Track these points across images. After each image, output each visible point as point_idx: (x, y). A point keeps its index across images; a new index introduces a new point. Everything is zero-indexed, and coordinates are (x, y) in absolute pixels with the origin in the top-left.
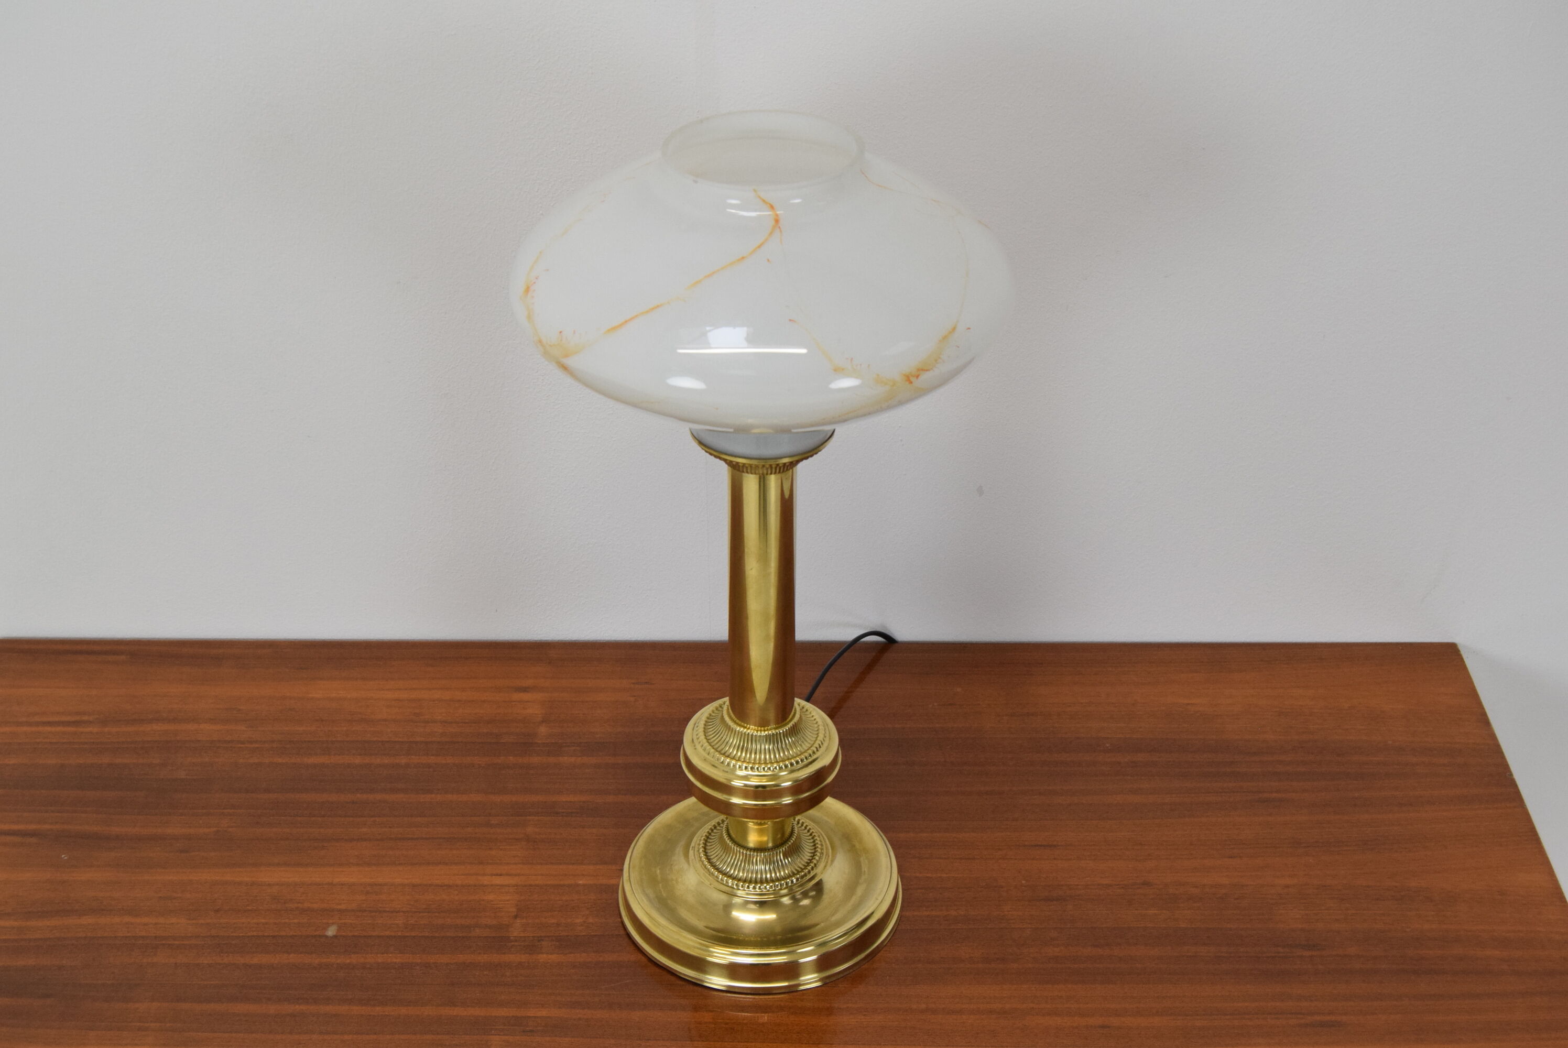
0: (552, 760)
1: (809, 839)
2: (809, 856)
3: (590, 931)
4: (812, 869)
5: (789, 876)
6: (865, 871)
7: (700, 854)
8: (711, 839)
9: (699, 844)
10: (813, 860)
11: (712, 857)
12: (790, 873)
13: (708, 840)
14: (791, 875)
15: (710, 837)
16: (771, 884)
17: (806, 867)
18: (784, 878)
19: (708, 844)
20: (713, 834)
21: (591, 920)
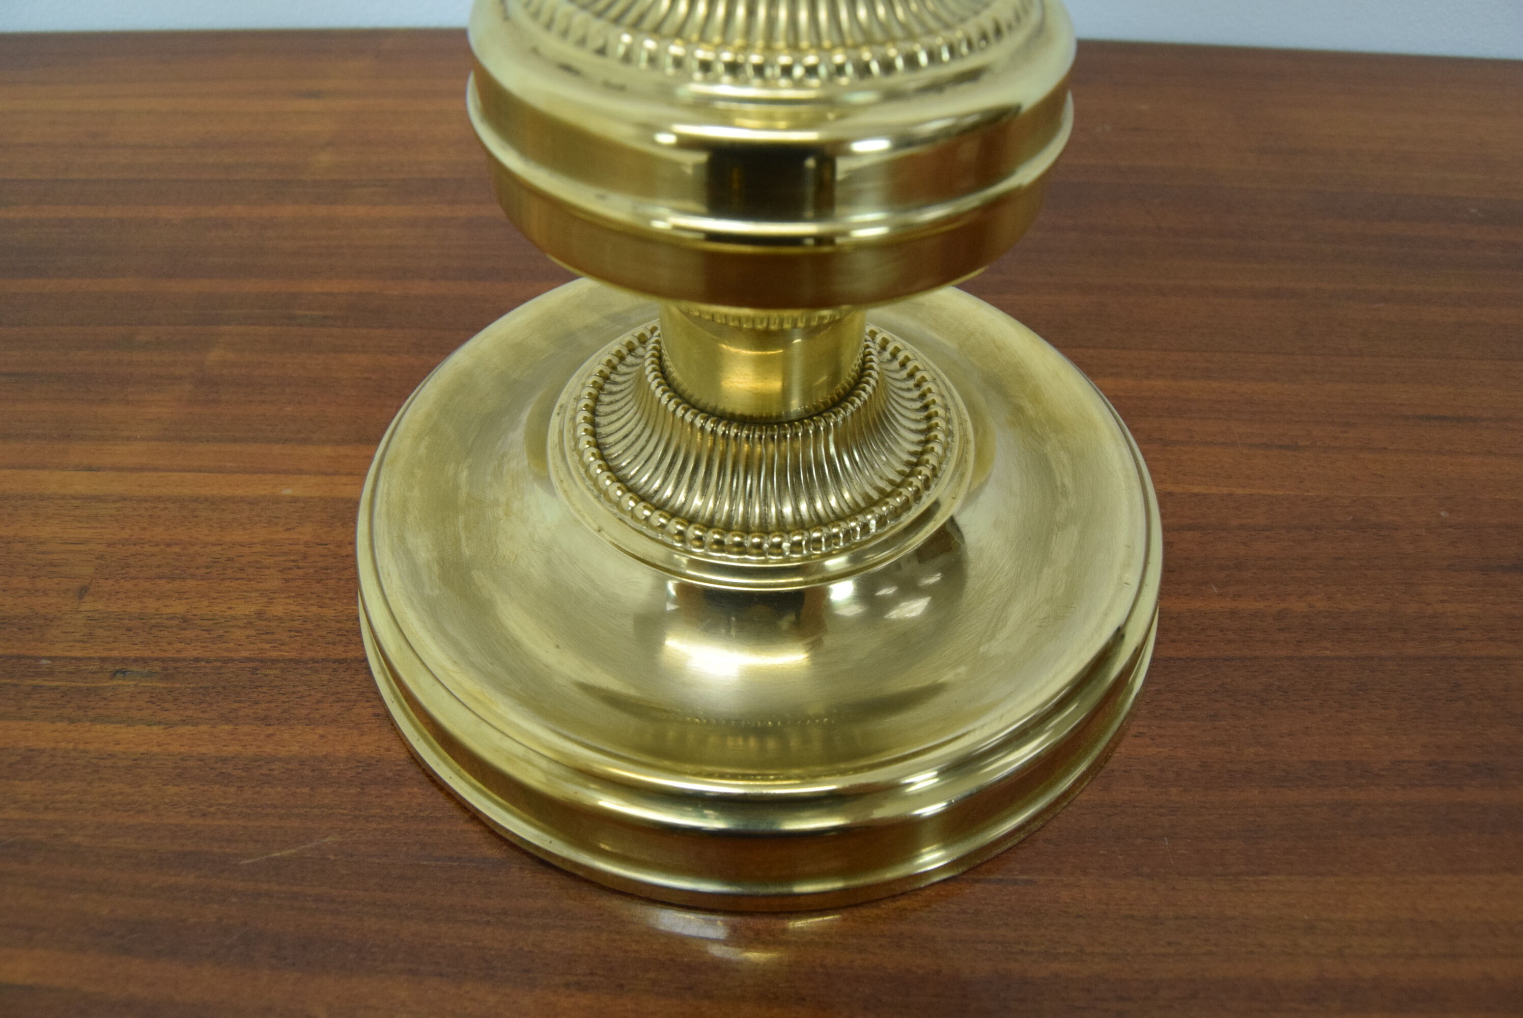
0: (321, 211)
1: (909, 390)
2: (913, 443)
3: (267, 646)
4: (927, 484)
5: (856, 511)
6: (1064, 486)
7: (575, 428)
8: (615, 383)
9: (578, 399)
10: (926, 457)
11: (611, 440)
12: (859, 500)
13: (607, 386)
14: (863, 504)
15: (613, 377)
16: (797, 538)
17: (906, 476)
18: (839, 518)
19: (605, 399)
20: (622, 368)
21: (278, 609)
